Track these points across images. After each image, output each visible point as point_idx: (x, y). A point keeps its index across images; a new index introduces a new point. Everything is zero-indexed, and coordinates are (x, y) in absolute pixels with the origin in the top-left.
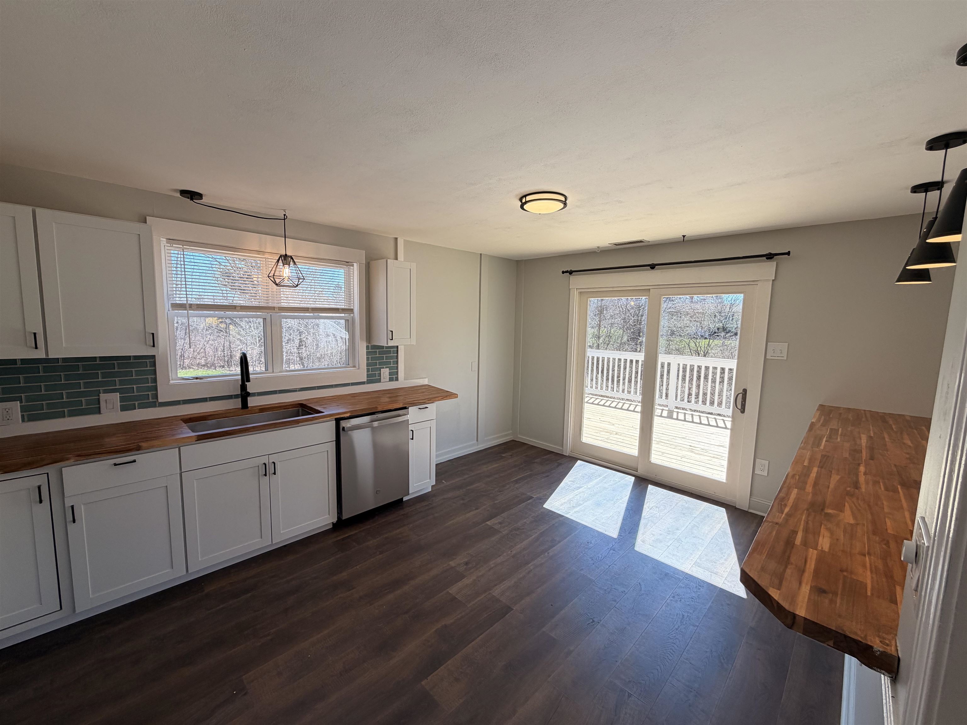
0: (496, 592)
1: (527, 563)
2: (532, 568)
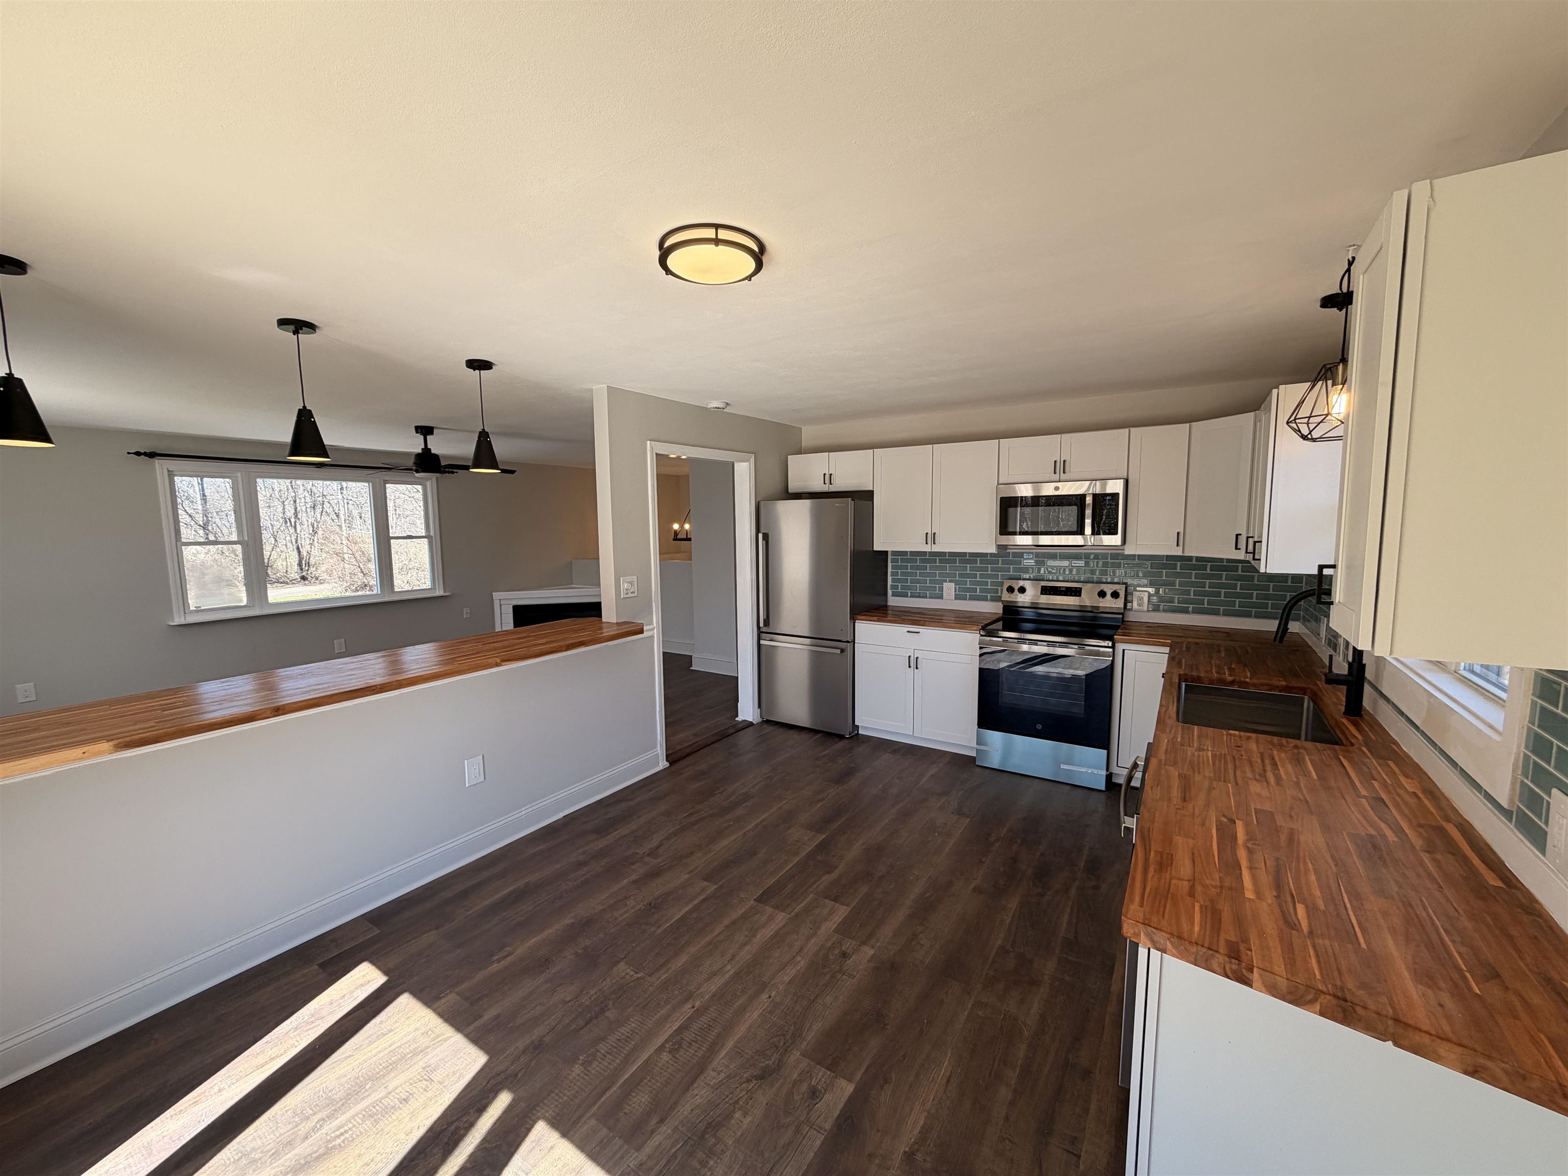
0: (781, 918)
1: (737, 975)
2: (729, 967)
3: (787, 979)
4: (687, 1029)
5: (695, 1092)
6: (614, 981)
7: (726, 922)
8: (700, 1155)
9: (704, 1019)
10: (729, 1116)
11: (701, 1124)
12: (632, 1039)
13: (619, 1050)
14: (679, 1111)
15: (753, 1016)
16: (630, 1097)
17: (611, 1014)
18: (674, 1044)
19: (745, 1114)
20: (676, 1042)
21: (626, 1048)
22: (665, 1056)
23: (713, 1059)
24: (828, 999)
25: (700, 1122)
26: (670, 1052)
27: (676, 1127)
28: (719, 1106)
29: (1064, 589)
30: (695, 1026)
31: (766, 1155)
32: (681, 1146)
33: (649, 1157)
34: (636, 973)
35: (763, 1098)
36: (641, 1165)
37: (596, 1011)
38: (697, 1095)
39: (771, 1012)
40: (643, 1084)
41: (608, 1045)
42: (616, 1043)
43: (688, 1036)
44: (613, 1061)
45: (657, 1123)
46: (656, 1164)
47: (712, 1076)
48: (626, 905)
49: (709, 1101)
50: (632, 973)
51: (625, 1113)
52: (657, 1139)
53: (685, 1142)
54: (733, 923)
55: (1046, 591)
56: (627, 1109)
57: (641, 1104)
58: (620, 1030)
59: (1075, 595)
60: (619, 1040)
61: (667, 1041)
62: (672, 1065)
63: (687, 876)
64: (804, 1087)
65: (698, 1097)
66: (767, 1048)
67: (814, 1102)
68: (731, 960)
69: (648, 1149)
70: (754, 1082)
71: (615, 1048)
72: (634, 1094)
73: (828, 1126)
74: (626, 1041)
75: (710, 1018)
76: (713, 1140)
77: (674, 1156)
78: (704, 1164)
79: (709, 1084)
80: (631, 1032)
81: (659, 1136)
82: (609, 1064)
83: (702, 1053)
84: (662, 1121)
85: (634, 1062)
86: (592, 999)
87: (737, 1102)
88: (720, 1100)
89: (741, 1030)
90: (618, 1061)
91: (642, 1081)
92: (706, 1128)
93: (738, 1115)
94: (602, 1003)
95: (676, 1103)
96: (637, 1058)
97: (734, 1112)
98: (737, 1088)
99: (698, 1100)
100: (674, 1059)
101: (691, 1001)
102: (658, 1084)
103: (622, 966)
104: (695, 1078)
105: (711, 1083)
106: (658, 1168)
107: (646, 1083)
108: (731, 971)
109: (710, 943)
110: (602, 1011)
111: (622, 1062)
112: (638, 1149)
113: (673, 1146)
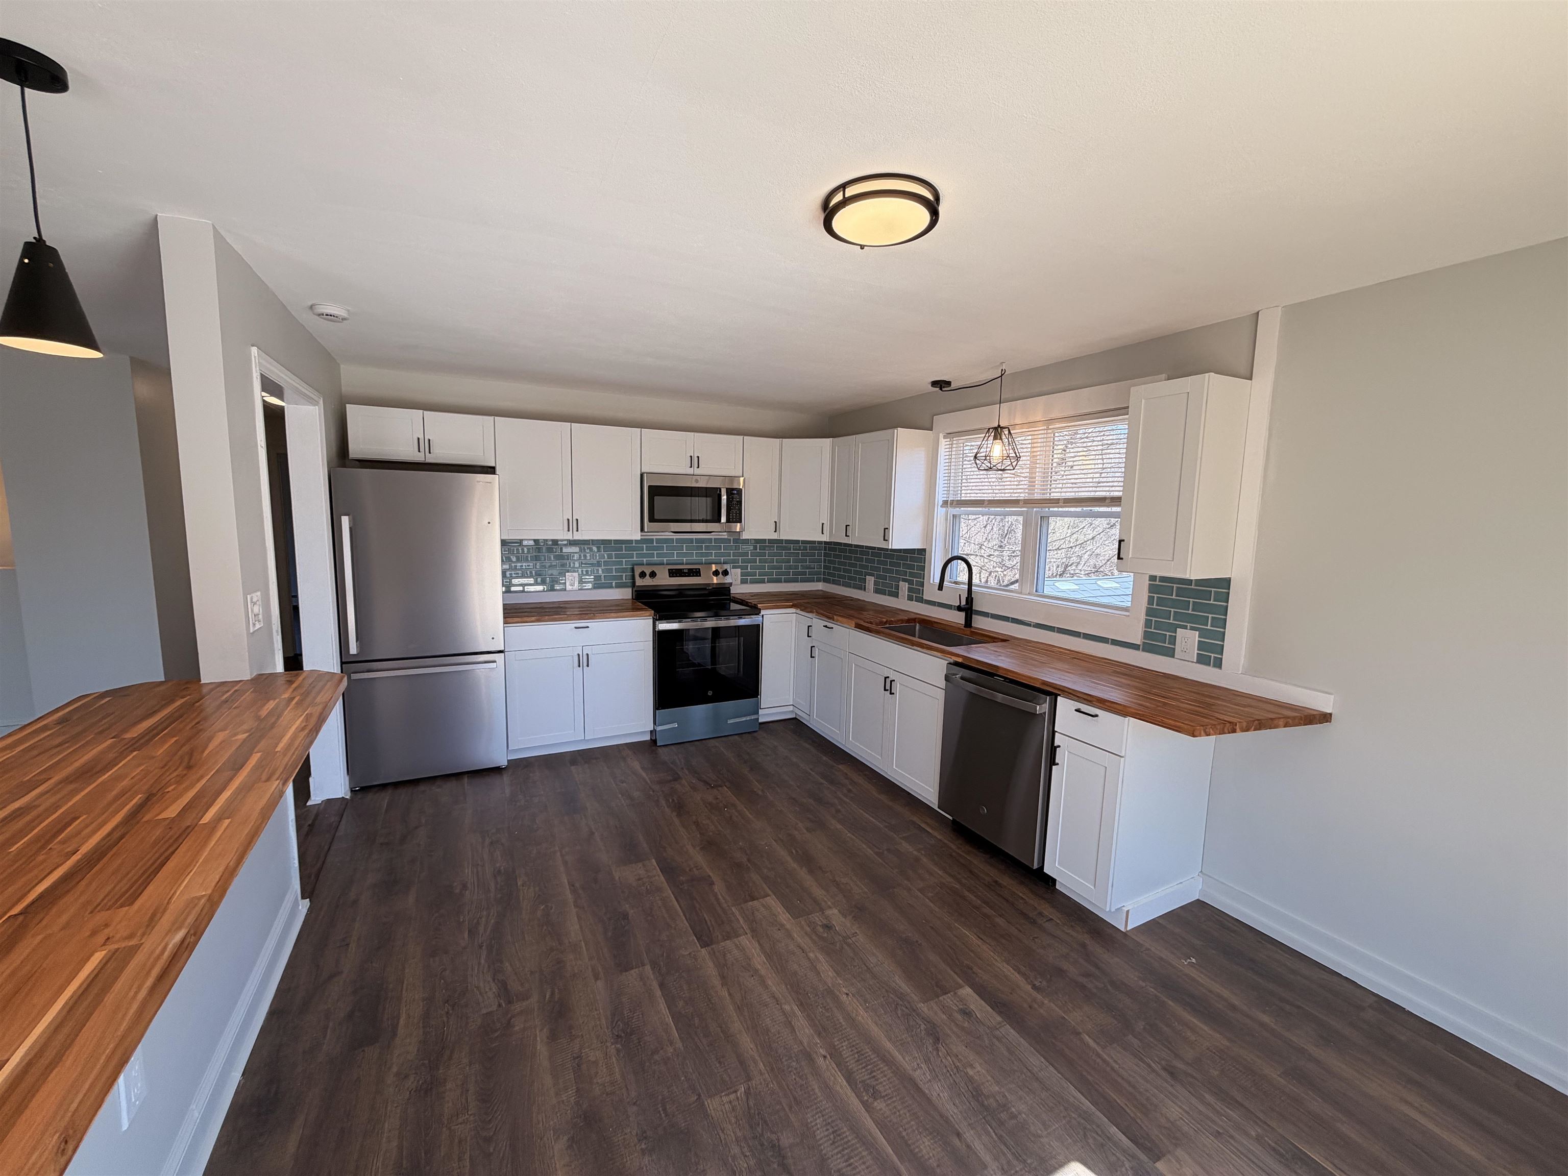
0: (746, 941)
1: (801, 1005)
2: (787, 1008)
3: (831, 973)
4: (852, 1073)
5: (935, 1094)
6: (733, 1120)
7: (717, 982)
8: (1003, 1116)
9: (846, 1053)
10: (971, 1080)
11: (972, 1103)
12: (839, 1129)
13: (849, 1147)
14: (952, 1116)
15: (863, 1016)
16: (920, 1155)
17: (786, 1139)
18: (867, 1091)
19: (972, 1066)
20: (864, 1088)
21: (850, 1138)
22: (879, 1105)
23: (901, 1066)
24: (873, 960)
25: (970, 1103)
26: (875, 1099)
27: (969, 1125)
28: (957, 1082)
29: (687, 571)
30: (852, 1065)
31: (1016, 1068)
32: (991, 1128)
33: (996, 1159)
34: (736, 1092)
35: (959, 1048)
36: (1003, 1169)
37: (772, 1156)
38: (939, 1095)
39: (866, 1001)
40: (906, 1137)
41: (835, 1157)
42: (836, 1148)
43: (861, 1075)
44: (863, 1157)
45: (960, 1140)
46: (1004, 1154)
47: (921, 1075)
48: (596, 1063)
49: (948, 1087)
50: (732, 1096)
51: (938, 1166)
52: (978, 1146)
53: (987, 1123)
54: (723, 977)
55: (673, 573)
56: (933, 1163)
57: (932, 1147)
58: (818, 1137)
59: (697, 576)
60: (834, 1143)
61: (859, 1096)
62: (894, 1102)
63: (600, 984)
64: (959, 1017)
65: (941, 1094)
66: (906, 1021)
67: (974, 1016)
68: (777, 1001)
69: (987, 1158)
70: (940, 1045)
71: (843, 1150)
72: (917, 1150)
73: (999, 1019)
74: (839, 1135)
75: (847, 1048)
76: (991, 1100)
77: (1000, 1138)
78: (1013, 1117)
79: (930, 1080)
80: (828, 1127)
81: (975, 1144)
82: (864, 1163)
83: (889, 1071)
84: (959, 1135)
85: (874, 1138)
86: (748, 1154)
87: (957, 1068)
88: (950, 1078)
89: (876, 1031)
90: (864, 1153)
91: (903, 1137)
92: (978, 1101)
93: (971, 1072)
94: (762, 1145)
95: (942, 1116)
96: (870, 1134)
97: (966, 1074)
98: (941, 1060)
99: (945, 1095)
100: (886, 1098)
101: (815, 1056)
102: (913, 1123)
103: (713, 1105)
104: (919, 1089)
105: (929, 1077)
106: (1010, 1156)
107: (907, 1134)
108: (791, 1007)
109: (739, 1009)
110: (776, 1148)
111: (867, 1149)
112: (985, 1167)
113: (988, 1133)
